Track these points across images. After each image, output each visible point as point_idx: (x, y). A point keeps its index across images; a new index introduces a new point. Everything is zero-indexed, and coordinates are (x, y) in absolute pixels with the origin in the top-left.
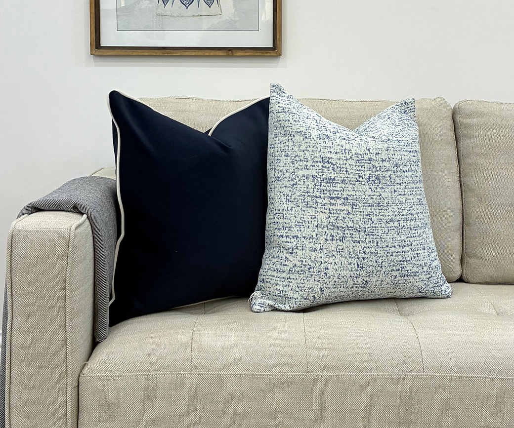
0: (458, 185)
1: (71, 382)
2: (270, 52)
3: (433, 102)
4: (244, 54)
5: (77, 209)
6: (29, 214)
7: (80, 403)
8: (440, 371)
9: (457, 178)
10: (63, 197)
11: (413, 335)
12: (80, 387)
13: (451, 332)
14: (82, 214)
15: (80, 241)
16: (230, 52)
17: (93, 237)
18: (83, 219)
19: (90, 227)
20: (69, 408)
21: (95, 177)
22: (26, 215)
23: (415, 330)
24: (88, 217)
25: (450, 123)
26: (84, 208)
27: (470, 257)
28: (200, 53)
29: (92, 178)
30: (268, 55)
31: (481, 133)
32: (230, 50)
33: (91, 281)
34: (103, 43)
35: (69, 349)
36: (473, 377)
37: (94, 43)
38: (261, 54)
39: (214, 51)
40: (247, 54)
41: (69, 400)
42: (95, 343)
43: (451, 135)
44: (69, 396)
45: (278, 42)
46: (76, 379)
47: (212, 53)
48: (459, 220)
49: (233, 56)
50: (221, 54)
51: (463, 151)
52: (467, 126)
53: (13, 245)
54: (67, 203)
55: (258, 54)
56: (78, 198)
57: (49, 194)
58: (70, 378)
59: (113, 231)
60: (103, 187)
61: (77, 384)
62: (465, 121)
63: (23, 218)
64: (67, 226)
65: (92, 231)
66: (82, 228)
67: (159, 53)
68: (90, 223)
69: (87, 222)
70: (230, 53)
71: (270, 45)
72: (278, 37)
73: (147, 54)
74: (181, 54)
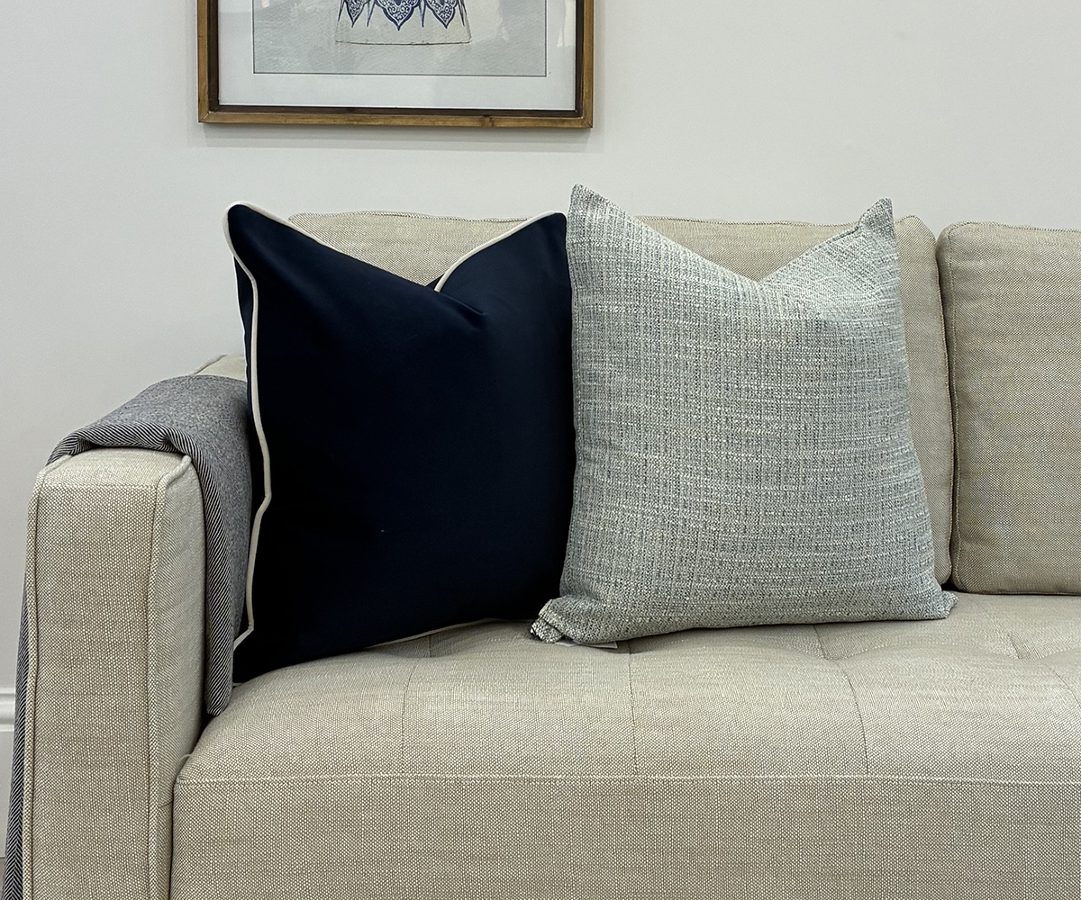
0: (945, 394)
1: (158, 794)
2: (570, 121)
3: (898, 227)
4: (516, 124)
5: (170, 446)
6: (73, 455)
9: (943, 379)
10: (143, 420)
11: (848, 698)
12: (176, 805)
13: (924, 693)
14: (181, 455)
15: (177, 509)
16: (487, 119)
17: (203, 501)
18: (182, 465)
19: (197, 481)
20: (153, 847)
21: (207, 377)
22: (67, 456)
23: (853, 689)
24: (192, 462)
25: (931, 268)
26: (185, 442)
27: (968, 539)
28: (427, 120)
29: (199, 378)
30: (566, 125)
31: (994, 289)
32: (486, 116)
33: (199, 591)
34: (226, 98)
35: (154, 727)
36: (966, 783)
37: (207, 99)
38: (550, 125)
39: (453, 118)
40: (523, 124)
41: (153, 830)
42: (205, 717)
43: (933, 292)
45: (585, 102)
46: (168, 788)
47: (451, 121)
48: (949, 464)
49: (493, 128)
50: (467, 124)
51: (958, 325)
52: (967, 276)
53: (41, 518)
54: (150, 431)
55: (546, 124)
56: (172, 422)
57: (114, 413)
58: (155, 787)
59: (243, 489)
60: (222, 397)
61: (169, 799)
62: (962, 265)
63: (61, 464)
64: (149, 482)
65: (202, 490)
66: (181, 484)
67: (340, 119)
68: (198, 474)
69: (192, 472)
70: (486, 121)
71: (569, 105)
72: (586, 90)
73: (315, 121)
74: (387, 122)
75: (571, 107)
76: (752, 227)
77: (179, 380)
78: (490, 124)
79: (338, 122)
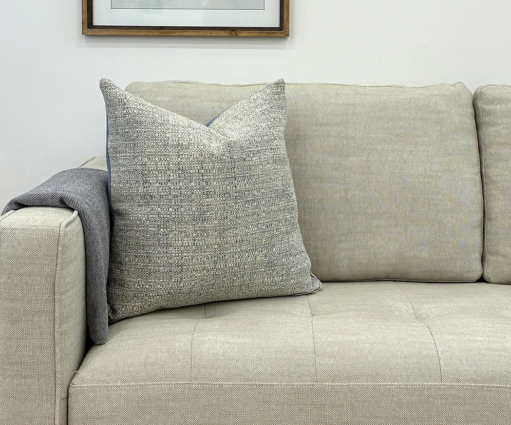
0: (478, 177)
1: (60, 393)
2: (277, 33)
3: (452, 88)
4: (249, 35)
5: (64, 204)
6: (16, 210)
7: (69, 416)
8: (458, 381)
9: (477, 169)
11: (430, 341)
12: (70, 399)
14: (72, 210)
15: (71, 239)
16: (233, 32)
18: (73, 215)
19: (81, 224)
21: (86, 169)
22: (12, 211)
23: (433, 336)
24: (79, 214)
25: (470, 110)
27: (491, 255)
28: (202, 33)
29: (83, 169)
30: (275, 35)
32: (233, 30)
33: (83, 282)
34: (96, 22)
35: (58, 356)
37: (86, 22)
38: (266, 35)
39: (215, 32)
40: (252, 35)
43: (471, 123)
44: (57, 408)
45: (285, 22)
46: (66, 389)
47: (214, 33)
48: (480, 216)
49: (237, 37)
50: (223, 35)
51: (485, 140)
52: (489, 113)
54: (53, 197)
55: (264, 35)
57: (38, 187)
58: (58, 389)
60: (94, 180)
61: (66, 396)
62: (487, 107)
63: (9, 215)
64: (56, 224)
66: (73, 225)
67: (156, 33)
68: (82, 221)
69: (78, 219)
70: (233, 33)
72: (285, 16)
73: (143, 34)
74: (181, 34)
75: (278, 26)
76: (375, 88)
77: (72, 170)
78: (235, 35)
79: (155, 34)
